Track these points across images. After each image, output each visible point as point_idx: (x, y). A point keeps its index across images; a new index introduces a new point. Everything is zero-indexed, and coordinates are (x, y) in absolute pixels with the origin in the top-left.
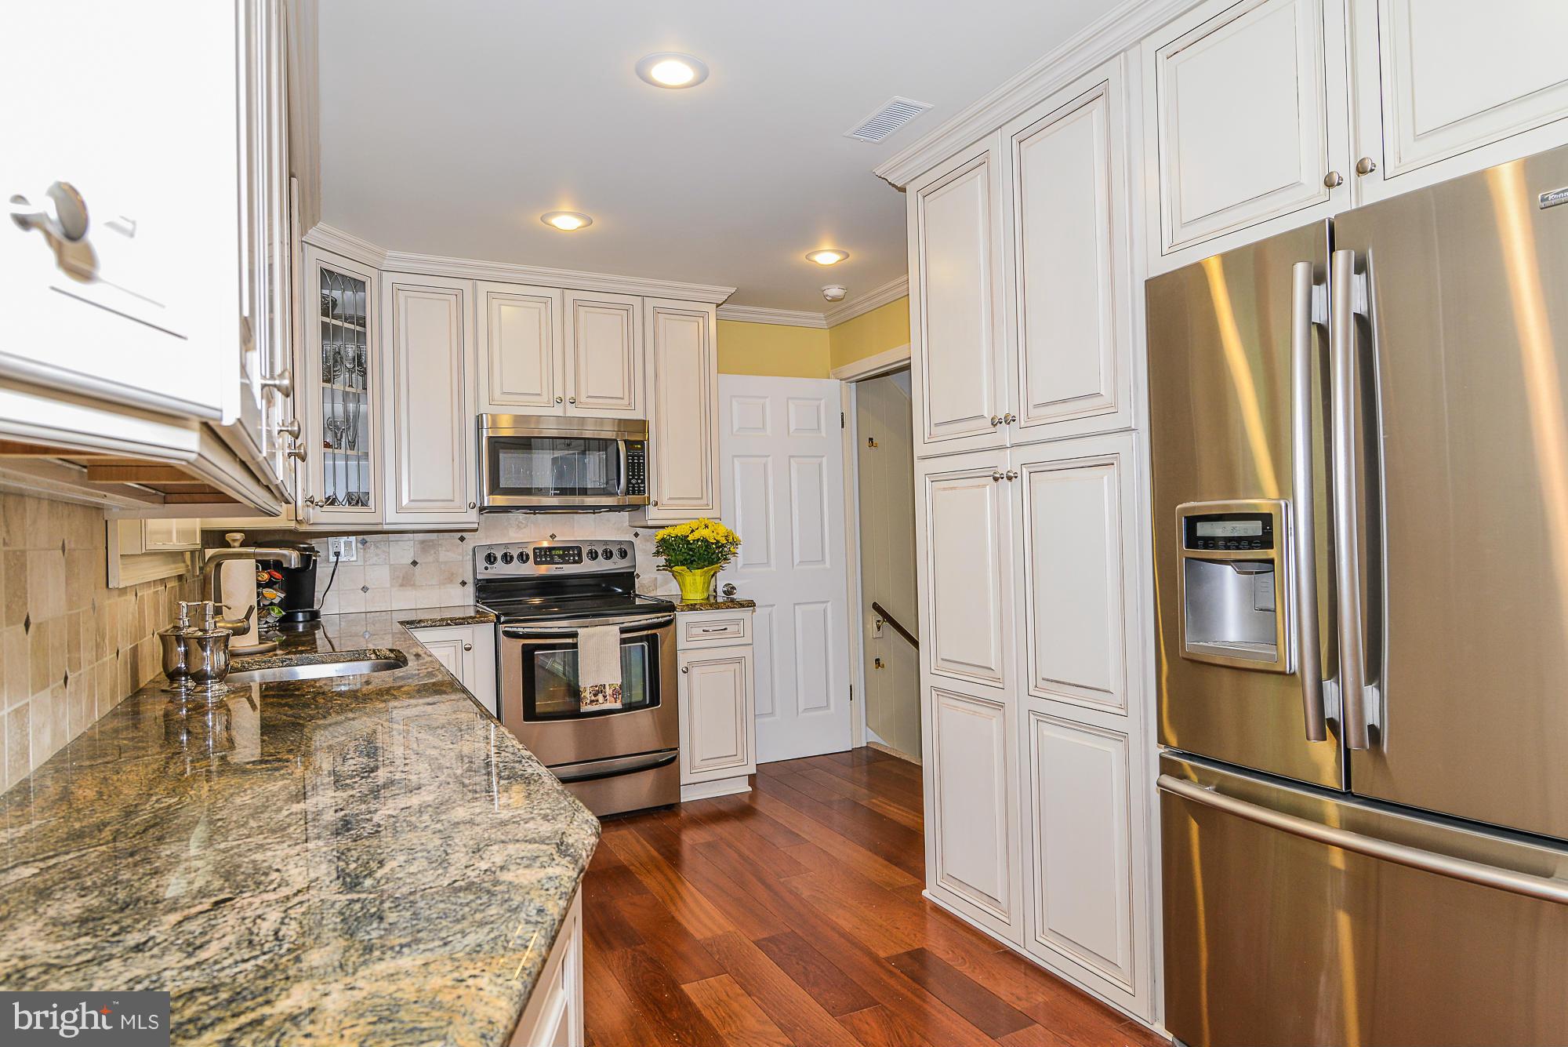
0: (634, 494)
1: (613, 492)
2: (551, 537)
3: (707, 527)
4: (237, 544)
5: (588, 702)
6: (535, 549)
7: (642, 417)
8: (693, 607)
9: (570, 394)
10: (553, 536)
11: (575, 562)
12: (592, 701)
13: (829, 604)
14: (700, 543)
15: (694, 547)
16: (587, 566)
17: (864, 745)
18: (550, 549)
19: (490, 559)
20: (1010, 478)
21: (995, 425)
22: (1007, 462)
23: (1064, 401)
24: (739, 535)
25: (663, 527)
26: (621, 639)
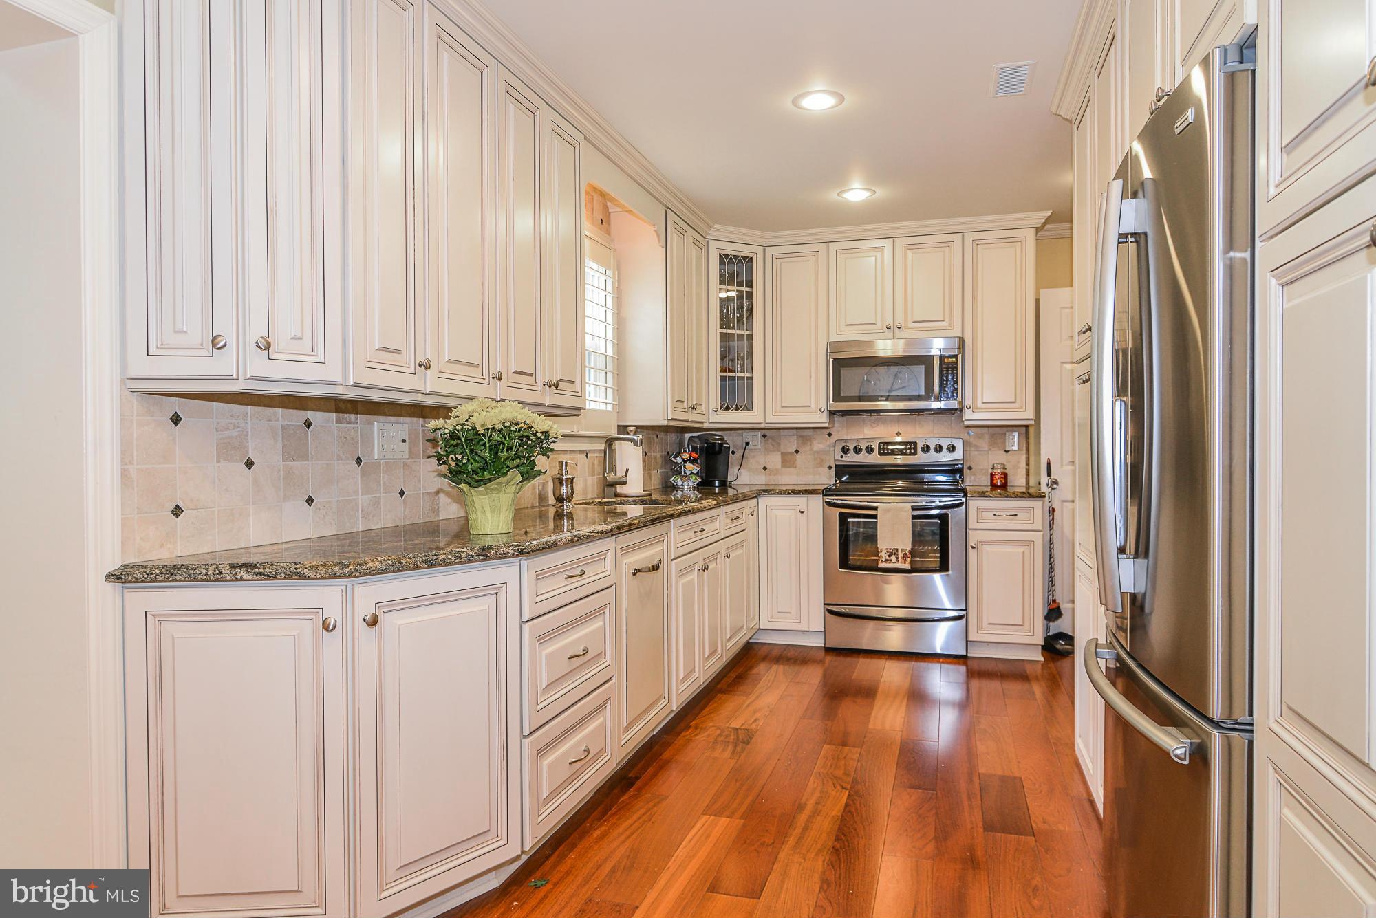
2: (896, 434)
4: (632, 433)
5: (884, 560)
6: (879, 443)
7: (962, 335)
8: (983, 495)
9: (899, 321)
10: (898, 434)
11: (911, 454)
12: (886, 560)
16: (920, 458)
18: (892, 444)
19: (845, 450)
26: (912, 516)
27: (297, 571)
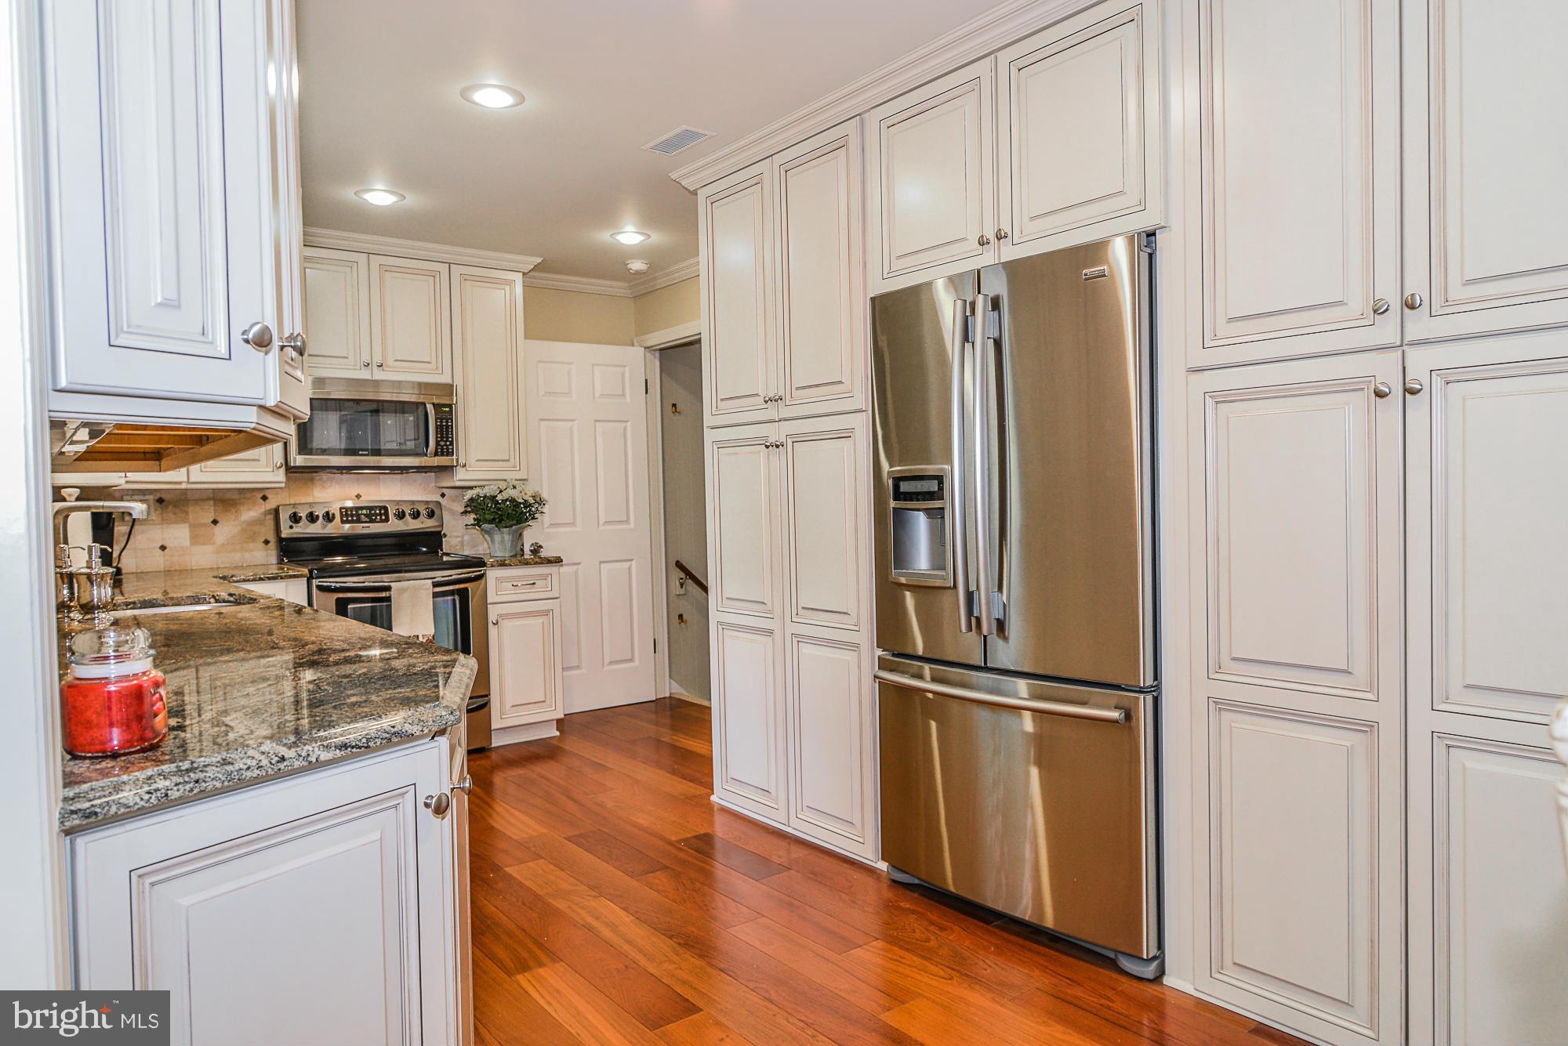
0: (442, 455)
1: (420, 452)
2: (356, 496)
3: (514, 487)
4: (75, 498)
6: (341, 509)
7: (449, 381)
8: (502, 564)
9: (377, 359)
10: (358, 496)
11: (382, 521)
13: (633, 563)
14: (508, 503)
15: (502, 506)
16: (394, 525)
17: (667, 695)
18: (357, 509)
19: (295, 518)
20: (777, 446)
21: (766, 402)
22: (774, 433)
23: (817, 386)
24: (545, 495)
25: (471, 488)
26: (434, 593)
27: (396, 729)
